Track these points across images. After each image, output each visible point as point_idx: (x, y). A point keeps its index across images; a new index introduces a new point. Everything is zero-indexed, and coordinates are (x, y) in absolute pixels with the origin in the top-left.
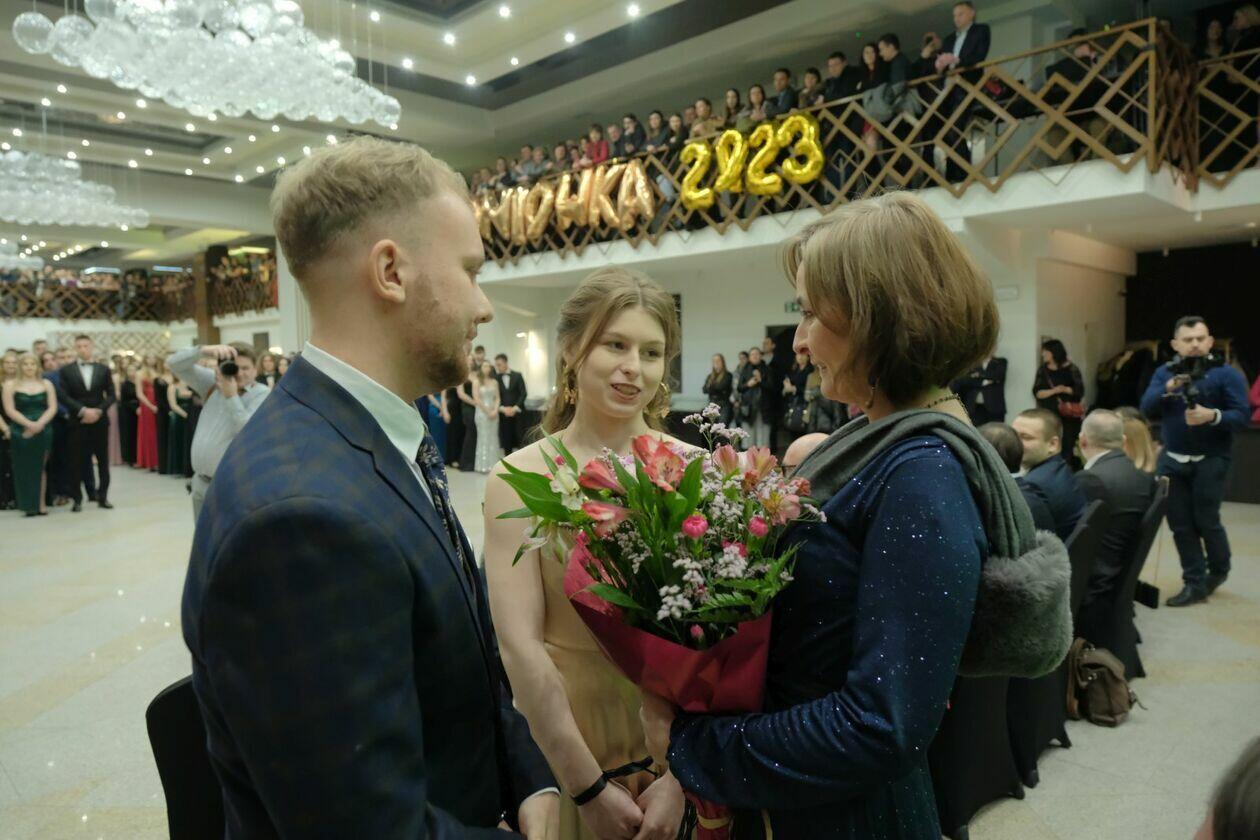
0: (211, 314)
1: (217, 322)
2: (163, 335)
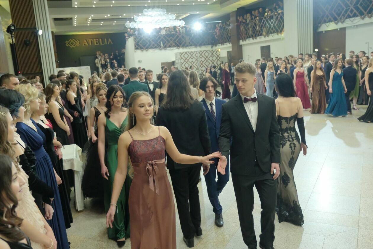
0: (239, 39)
1: (241, 43)
2: (218, 51)
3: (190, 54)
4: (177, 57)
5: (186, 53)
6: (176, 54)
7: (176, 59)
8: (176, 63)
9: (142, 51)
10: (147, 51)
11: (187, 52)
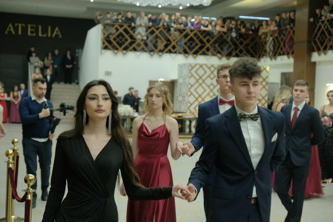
2: (265, 68)
3: (209, 68)
4: (181, 73)
5: (201, 66)
6: (181, 67)
7: (180, 77)
8: (178, 84)
9: (116, 54)
10: (124, 54)
11: (203, 65)
